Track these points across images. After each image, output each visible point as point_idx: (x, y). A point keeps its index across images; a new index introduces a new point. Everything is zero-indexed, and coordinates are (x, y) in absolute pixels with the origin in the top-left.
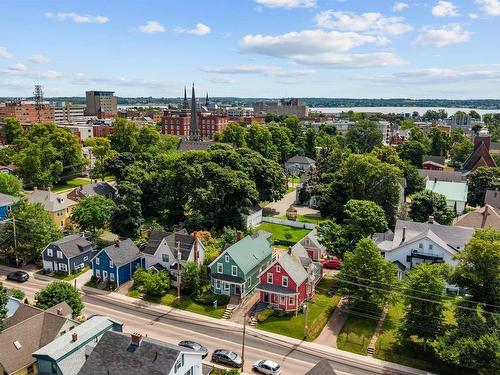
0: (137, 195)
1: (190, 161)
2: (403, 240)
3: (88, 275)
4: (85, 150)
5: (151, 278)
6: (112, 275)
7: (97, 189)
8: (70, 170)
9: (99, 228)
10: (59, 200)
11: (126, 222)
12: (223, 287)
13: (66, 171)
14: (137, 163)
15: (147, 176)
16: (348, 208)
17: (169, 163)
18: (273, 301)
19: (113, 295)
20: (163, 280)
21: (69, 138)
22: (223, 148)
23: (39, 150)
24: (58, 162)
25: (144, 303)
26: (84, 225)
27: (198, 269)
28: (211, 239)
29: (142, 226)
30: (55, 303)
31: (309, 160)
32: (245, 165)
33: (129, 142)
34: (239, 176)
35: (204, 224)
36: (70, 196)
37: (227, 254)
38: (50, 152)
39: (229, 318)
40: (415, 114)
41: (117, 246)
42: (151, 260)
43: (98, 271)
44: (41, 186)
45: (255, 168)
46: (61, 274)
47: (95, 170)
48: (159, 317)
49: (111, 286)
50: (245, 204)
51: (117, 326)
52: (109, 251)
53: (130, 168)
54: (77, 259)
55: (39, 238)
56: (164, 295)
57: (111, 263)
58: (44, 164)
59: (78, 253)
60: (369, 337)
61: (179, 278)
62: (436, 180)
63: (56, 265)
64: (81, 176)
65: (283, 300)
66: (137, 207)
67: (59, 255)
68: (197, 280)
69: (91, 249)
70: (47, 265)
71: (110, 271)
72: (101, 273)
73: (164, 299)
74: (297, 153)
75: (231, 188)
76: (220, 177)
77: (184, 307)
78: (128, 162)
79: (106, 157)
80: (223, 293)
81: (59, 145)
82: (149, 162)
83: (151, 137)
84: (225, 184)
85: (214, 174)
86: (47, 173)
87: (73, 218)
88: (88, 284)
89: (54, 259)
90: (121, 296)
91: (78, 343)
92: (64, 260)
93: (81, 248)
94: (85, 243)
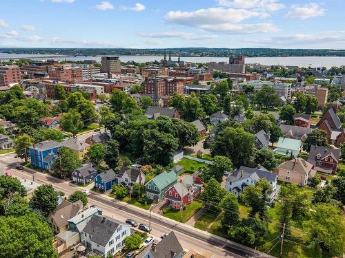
2: (241, 177)
3: (92, 185)
6: (103, 186)
7: (101, 137)
10: (81, 144)
11: (111, 159)
12: (150, 195)
18: (171, 204)
19: (103, 196)
20: (124, 190)
25: (115, 200)
28: (152, 170)
30: (76, 200)
32: (174, 129)
36: (87, 140)
37: (152, 180)
39: (151, 210)
41: (106, 172)
42: (120, 180)
45: (179, 130)
46: (80, 184)
48: (121, 208)
49: (102, 191)
51: (100, 212)
52: (102, 175)
54: (88, 177)
55: (72, 166)
56: (124, 197)
57: (102, 181)
59: (89, 174)
60: (210, 223)
62: (285, 137)
63: (78, 179)
67: (80, 175)
68: (139, 192)
69: (95, 172)
70: (75, 179)
71: (102, 184)
72: (98, 185)
73: (124, 199)
75: (163, 144)
76: (158, 138)
77: (133, 204)
80: (150, 198)
84: (160, 141)
88: (92, 190)
89: (77, 176)
90: (106, 196)
91: (84, 218)
92: (82, 178)
93: (90, 172)
94: (92, 169)
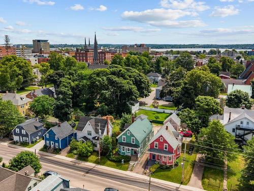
0: (70, 94)
1: (98, 75)
2: (230, 119)
3: (41, 144)
4: (35, 70)
5: (82, 146)
6: (57, 144)
7: (44, 92)
8: (27, 81)
9: (46, 115)
10: (21, 99)
11: (63, 111)
12: (126, 151)
13: (24, 82)
14: (66, 76)
15: (73, 84)
16: (198, 101)
17: (85, 76)
18: (158, 159)
19: (57, 156)
20: (89, 146)
21: (25, 63)
22: (116, 67)
23: (8, 69)
24: (20, 77)
25: (77, 161)
26: (37, 113)
27: (110, 140)
28: (114, 120)
29: (72, 113)
30: (23, 167)
31: (159, 75)
32: (130, 76)
33: (59, 66)
34: (128, 83)
35: (108, 111)
36: (27, 96)
37: (128, 130)
38: (15, 71)
39: (132, 170)
40: (204, 51)
41: (59, 126)
43: (48, 142)
44: (10, 90)
45: (135, 78)
46: (24, 144)
47: (41, 81)
48: (88, 171)
49: (57, 151)
50: (132, 99)
51: (66, 182)
52: (55, 129)
53: (62, 79)
54: (34, 134)
55: (11, 122)
56: (90, 156)
57: (56, 137)
58: (12, 78)
59: (35, 130)
60: (222, 181)
61: (98, 146)
62: (233, 84)
63: (21, 138)
64: (33, 85)
65: (165, 158)
66: (69, 102)
67: (24, 132)
68: (110, 147)
69: (43, 128)
70: (16, 138)
71: (55, 141)
72: (50, 143)
73: (90, 158)
74: (151, 71)
75: (124, 90)
76: (117, 83)
77: (103, 164)
78: (61, 76)
79: (48, 73)
80: (126, 154)
81: (20, 67)
82: (73, 76)
83: (72, 62)
84: (120, 88)
85: (114, 82)
86: (14, 83)
87: (30, 109)
88: (42, 150)
89: (20, 134)
90: (63, 157)
92: (27, 135)
93: (36, 128)
94: (39, 125)
